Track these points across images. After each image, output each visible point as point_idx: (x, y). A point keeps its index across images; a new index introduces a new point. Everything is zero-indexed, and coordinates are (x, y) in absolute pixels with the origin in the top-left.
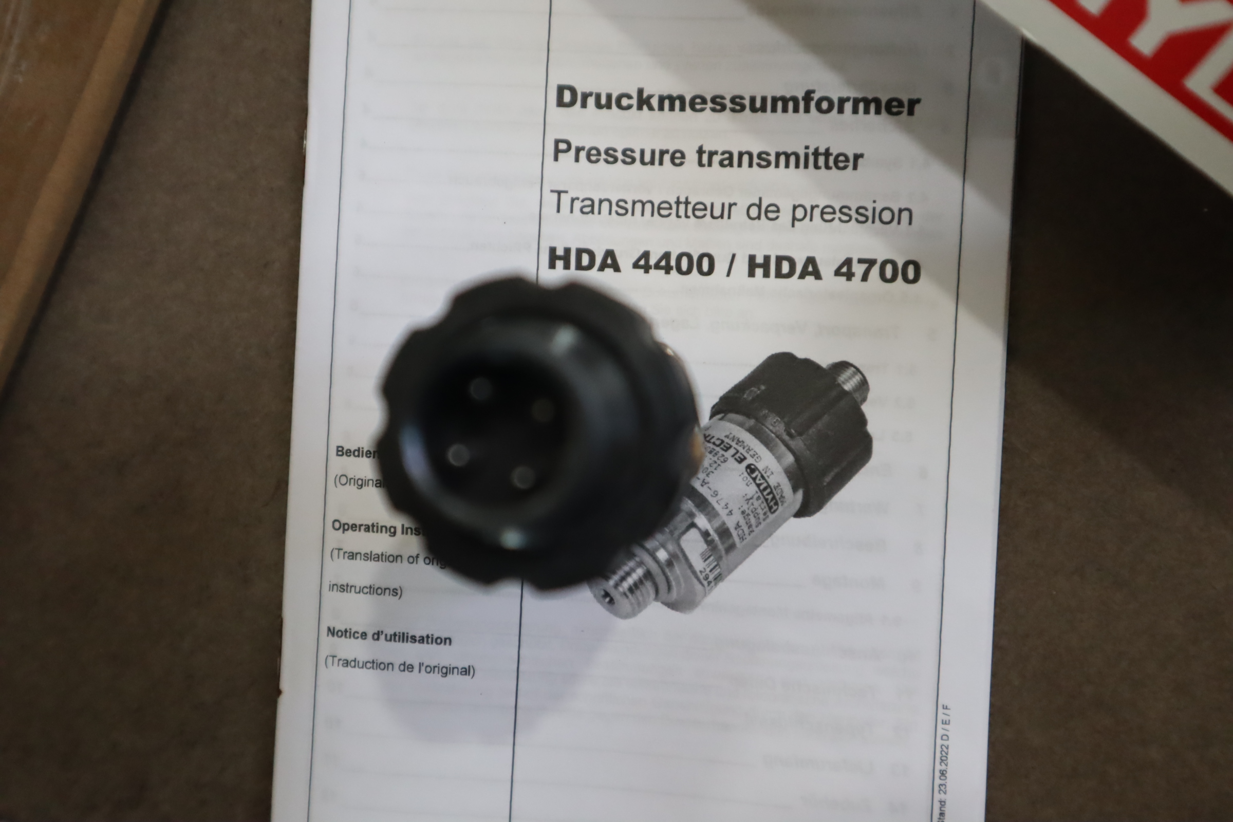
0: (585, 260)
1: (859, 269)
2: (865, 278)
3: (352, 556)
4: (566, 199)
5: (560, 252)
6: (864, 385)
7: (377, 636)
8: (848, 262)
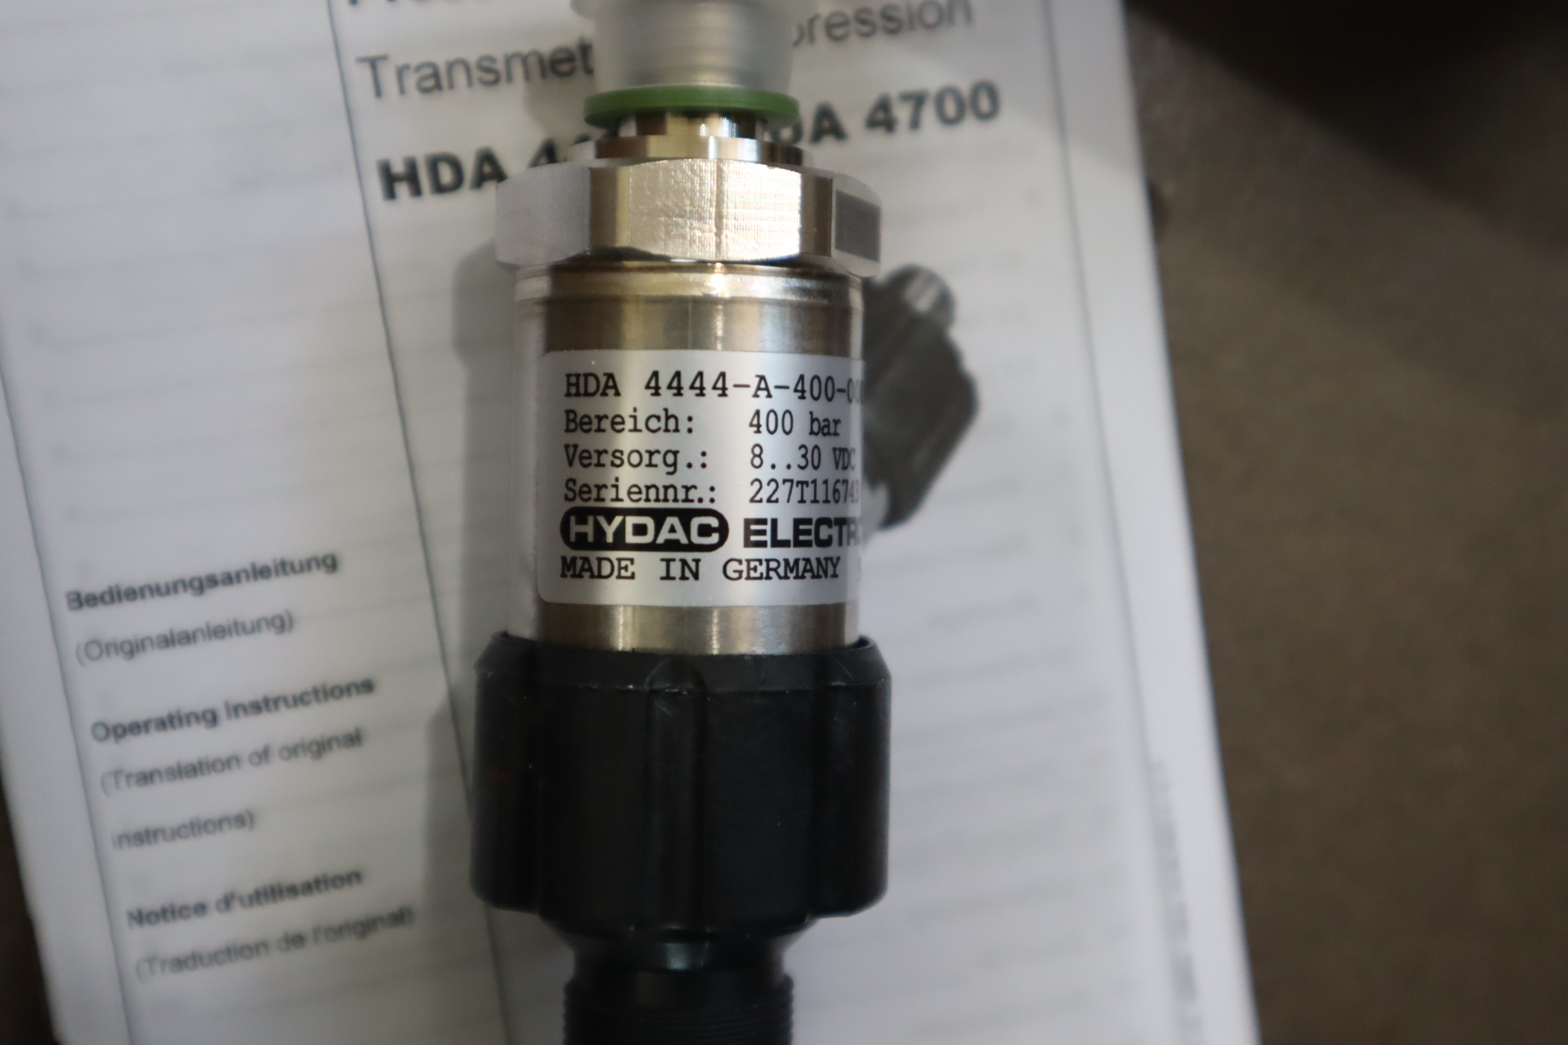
0: (446, 175)
1: (902, 113)
2: (915, 123)
3: (146, 778)
4: (388, 75)
5: (398, 168)
6: (945, 302)
7: (227, 902)
8: (884, 105)
